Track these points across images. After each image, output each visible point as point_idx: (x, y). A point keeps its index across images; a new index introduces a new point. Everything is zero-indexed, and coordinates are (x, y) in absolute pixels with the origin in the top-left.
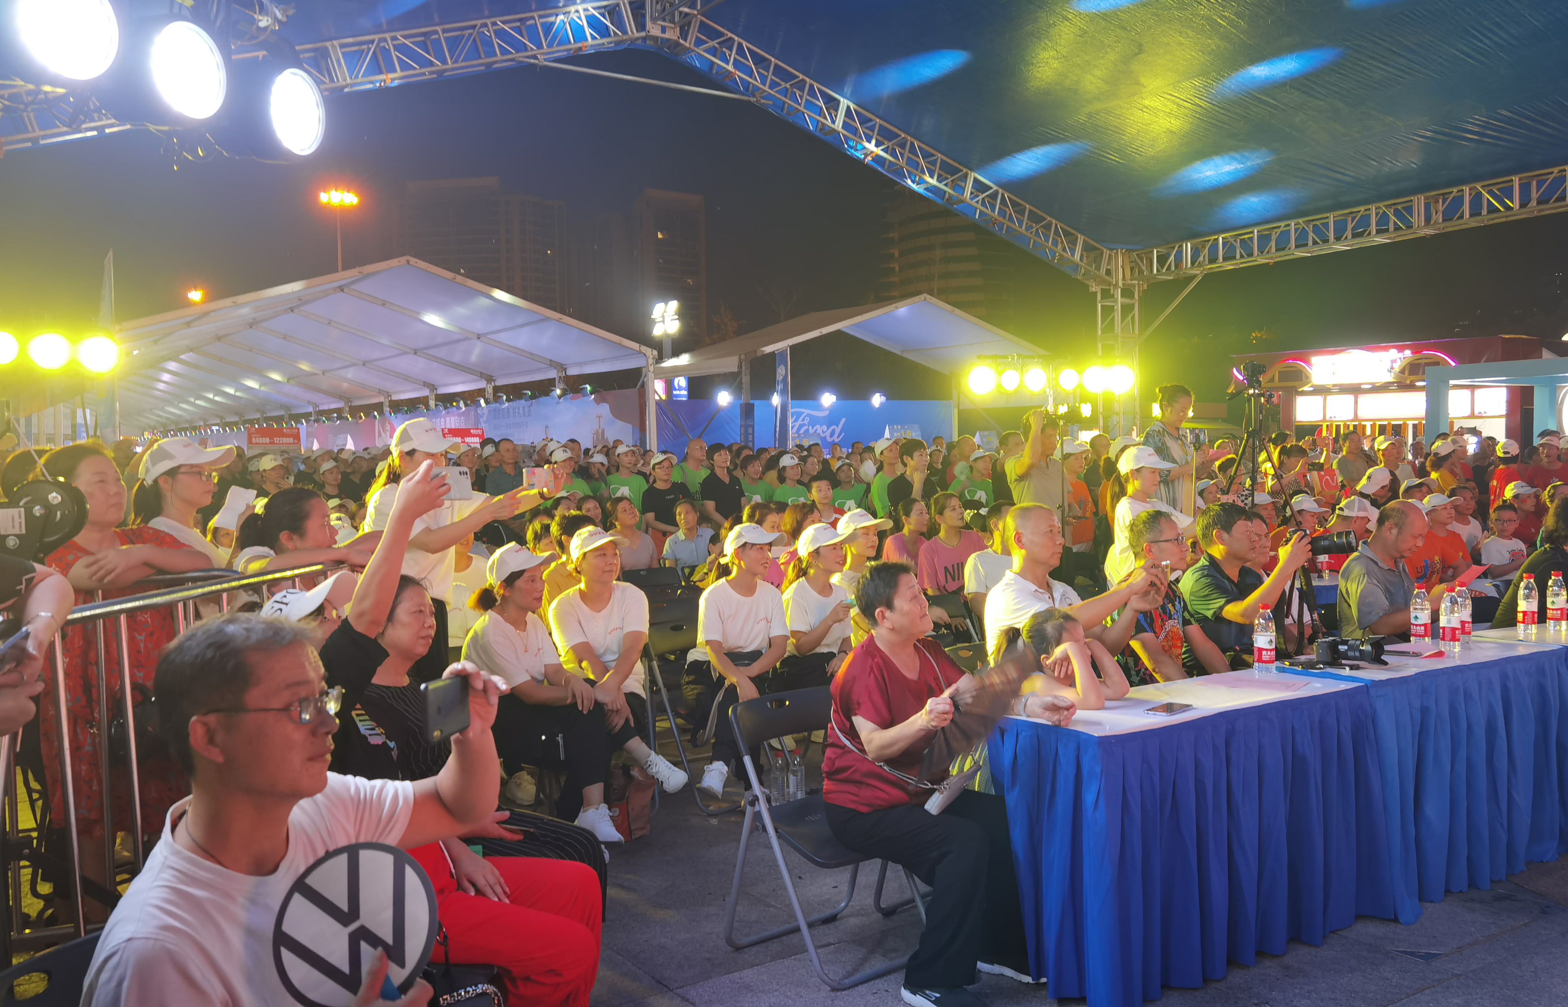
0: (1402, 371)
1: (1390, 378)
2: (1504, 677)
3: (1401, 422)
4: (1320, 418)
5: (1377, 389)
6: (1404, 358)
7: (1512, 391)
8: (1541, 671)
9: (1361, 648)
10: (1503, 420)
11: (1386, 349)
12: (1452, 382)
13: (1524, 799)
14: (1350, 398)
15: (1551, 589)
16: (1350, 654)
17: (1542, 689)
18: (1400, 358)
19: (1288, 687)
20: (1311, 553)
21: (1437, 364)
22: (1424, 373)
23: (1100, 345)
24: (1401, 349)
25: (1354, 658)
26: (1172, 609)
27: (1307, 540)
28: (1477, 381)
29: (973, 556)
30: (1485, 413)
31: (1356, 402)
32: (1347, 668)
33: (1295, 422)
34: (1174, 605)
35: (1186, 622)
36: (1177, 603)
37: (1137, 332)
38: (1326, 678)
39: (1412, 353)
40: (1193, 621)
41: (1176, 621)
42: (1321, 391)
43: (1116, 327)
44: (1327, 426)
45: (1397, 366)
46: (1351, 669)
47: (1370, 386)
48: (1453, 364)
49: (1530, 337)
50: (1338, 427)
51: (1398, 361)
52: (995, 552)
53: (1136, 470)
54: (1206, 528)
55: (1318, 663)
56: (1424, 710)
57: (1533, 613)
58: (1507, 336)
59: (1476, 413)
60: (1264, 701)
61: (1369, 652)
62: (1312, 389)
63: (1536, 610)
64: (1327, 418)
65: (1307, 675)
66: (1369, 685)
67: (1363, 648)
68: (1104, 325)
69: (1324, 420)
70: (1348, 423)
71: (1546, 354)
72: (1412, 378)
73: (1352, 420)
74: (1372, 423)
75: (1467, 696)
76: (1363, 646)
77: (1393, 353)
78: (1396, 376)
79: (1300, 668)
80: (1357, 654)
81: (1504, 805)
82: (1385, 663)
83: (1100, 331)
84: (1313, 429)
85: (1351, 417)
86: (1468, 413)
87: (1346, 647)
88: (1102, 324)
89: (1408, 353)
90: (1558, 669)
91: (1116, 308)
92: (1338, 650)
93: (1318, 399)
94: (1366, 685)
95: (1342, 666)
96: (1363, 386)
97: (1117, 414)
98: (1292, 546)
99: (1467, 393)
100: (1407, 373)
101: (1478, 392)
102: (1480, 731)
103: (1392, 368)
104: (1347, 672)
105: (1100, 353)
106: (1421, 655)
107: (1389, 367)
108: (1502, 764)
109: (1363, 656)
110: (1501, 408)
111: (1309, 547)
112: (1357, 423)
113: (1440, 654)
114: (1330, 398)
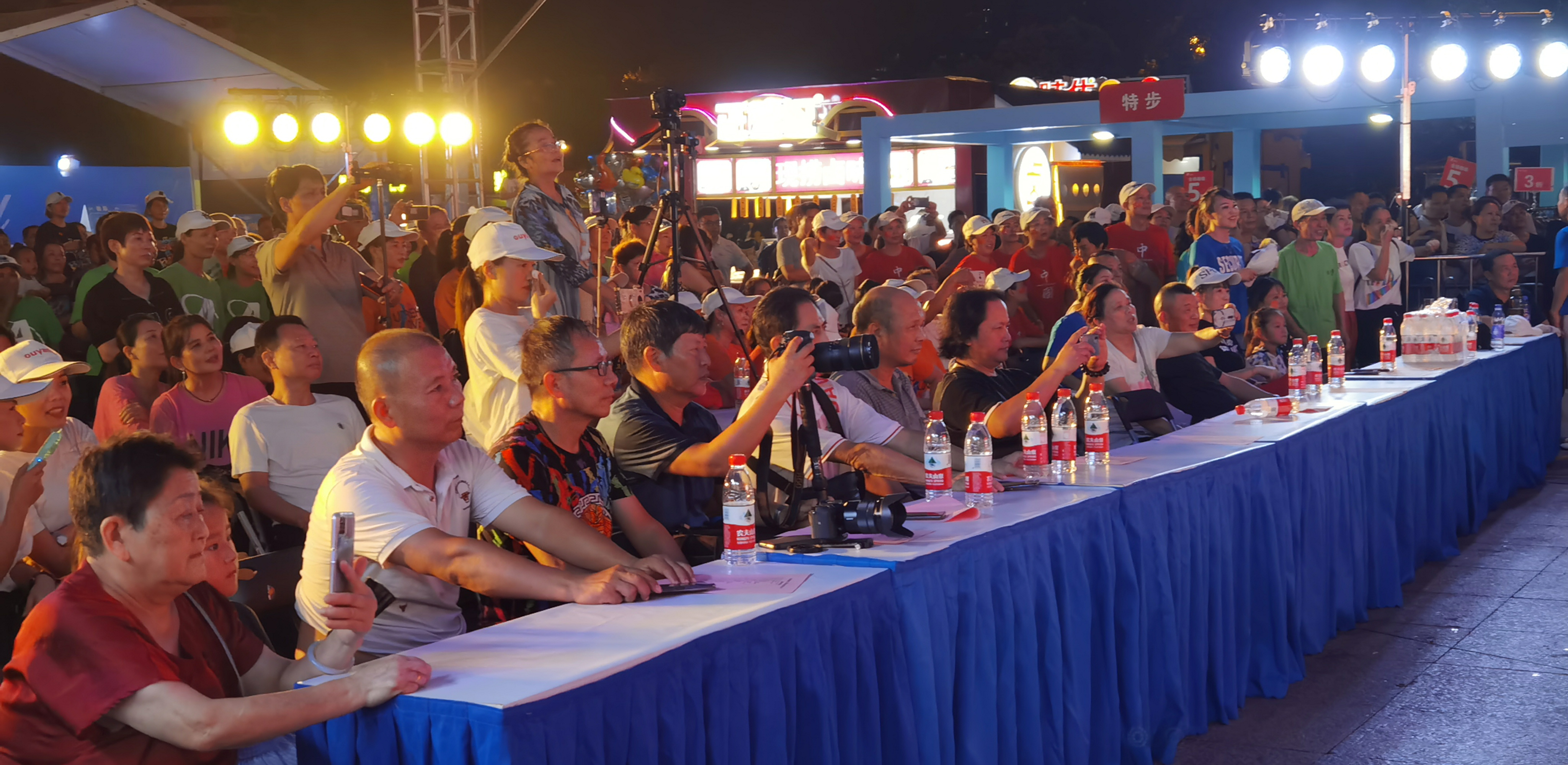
0: (831, 125)
1: (812, 133)
2: (1053, 538)
3: (829, 196)
4: (728, 189)
5: (802, 149)
6: (833, 106)
7: (961, 153)
8: (1094, 527)
9: (876, 513)
10: (952, 191)
11: (810, 93)
12: (894, 139)
13: (1080, 713)
14: (766, 162)
15: (1089, 409)
16: (861, 523)
17: (1095, 553)
18: (827, 106)
19: (783, 584)
20: (813, 368)
21: (872, 114)
22: (858, 127)
23: (420, 77)
24: (827, 94)
25: (868, 530)
26: (590, 475)
27: (806, 350)
28: (920, 140)
29: (243, 411)
30: (931, 182)
31: (774, 169)
32: (858, 546)
33: (697, 196)
34: (594, 470)
35: (616, 494)
36: (599, 465)
37: (474, 57)
38: (831, 564)
39: (842, 99)
40: (627, 492)
41: (597, 495)
42: (729, 152)
43: (443, 50)
44: (738, 201)
45: (824, 116)
46: (863, 547)
47: (789, 146)
48: (890, 114)
49: (980, 81)
50: (751, 203)
51: (825, 110)
52: (279, 401)
53: (493, 262)
54: (634, 343)
55: (817, 541)
56: (963, 599)
57: (1071, 443)
58: (954, 79)
59: (920, 181)
60: (756, 612)
61: (888, 519)
62: (716, 149)
63: (1074, 439)
64: (738, 189)
65: (802, 563)
66: (894, 570)
67: (880, 513)
68: (425, 47)
69: (734, 192)
70: (764, 198)
71: (999, 103)
72: (843, 134)
73: (770, 193)
74: (794, 197)
75: (1013, 571)
76: (878, 511)
77: (819, 98)
78: (824, 132)
79: (790, 552)
80: (871, 523)
81: (1059, 724)
82: (909, 534)
83: (418, 57)
84: (721, 206)
85: (767, 187)
86: (909, 182)
87: (855, 514)
88: (422, 43)
89: (836, 98)
90: (1112, 522)
91: (441, 21)
92: (844, 519)
93: (725, 164)
94: (890, 570)
95: (850, 543)
96: (782, 146)
97: (451, 182)
98: (788, 357)
99: (908, 154)
100: (836, 127)
101: (922, 154)
102: (1029, 621)
103: (818, 120)
104: (857, 551)
105: (420, 88)
106: (946, 517)
107: (813, 118)
108: (1056, 667)
109: (879, 526)
110: (949, 176)
111: (811, 359)
112: (775, 198)
113: (970, 514)
114: (741, 163)
